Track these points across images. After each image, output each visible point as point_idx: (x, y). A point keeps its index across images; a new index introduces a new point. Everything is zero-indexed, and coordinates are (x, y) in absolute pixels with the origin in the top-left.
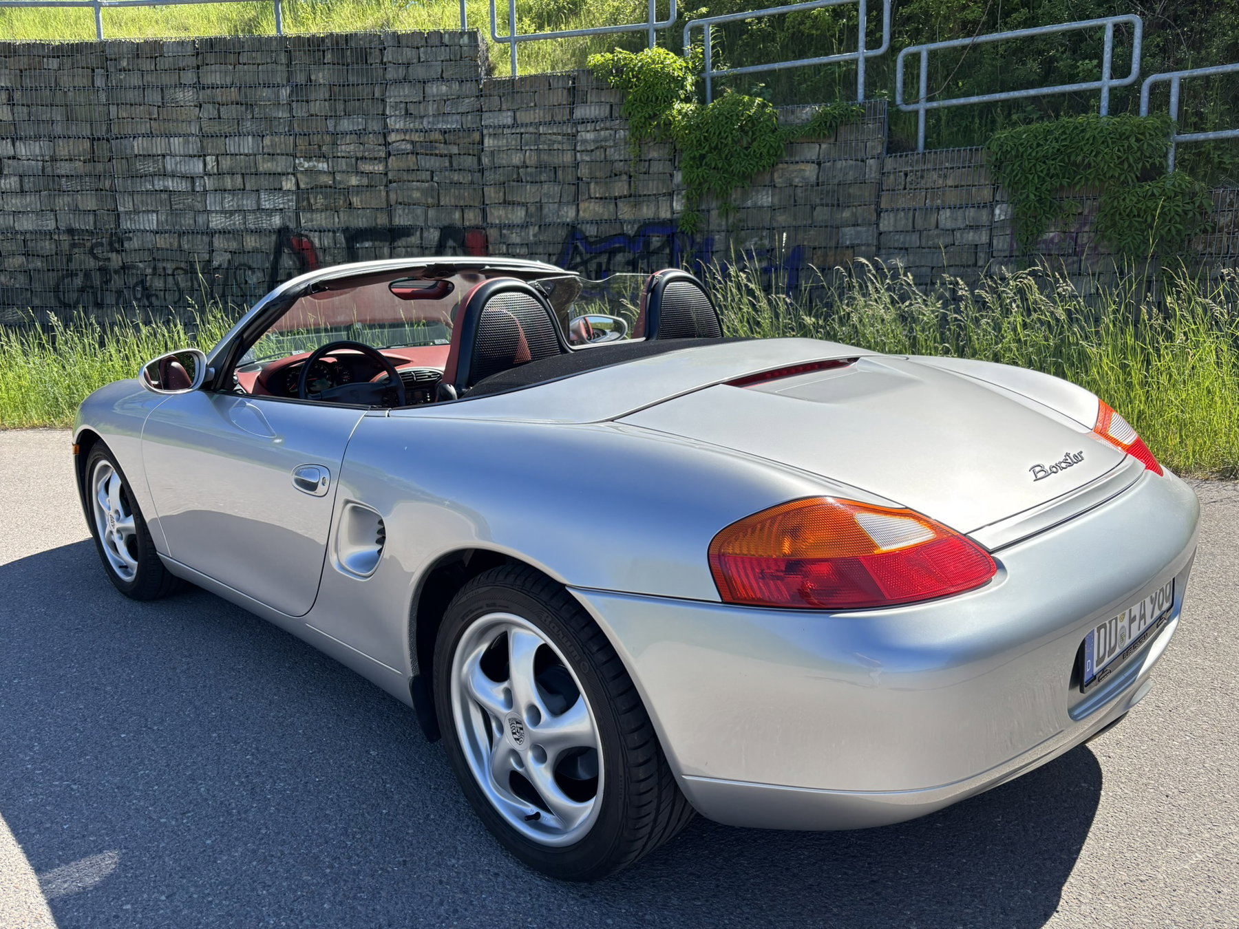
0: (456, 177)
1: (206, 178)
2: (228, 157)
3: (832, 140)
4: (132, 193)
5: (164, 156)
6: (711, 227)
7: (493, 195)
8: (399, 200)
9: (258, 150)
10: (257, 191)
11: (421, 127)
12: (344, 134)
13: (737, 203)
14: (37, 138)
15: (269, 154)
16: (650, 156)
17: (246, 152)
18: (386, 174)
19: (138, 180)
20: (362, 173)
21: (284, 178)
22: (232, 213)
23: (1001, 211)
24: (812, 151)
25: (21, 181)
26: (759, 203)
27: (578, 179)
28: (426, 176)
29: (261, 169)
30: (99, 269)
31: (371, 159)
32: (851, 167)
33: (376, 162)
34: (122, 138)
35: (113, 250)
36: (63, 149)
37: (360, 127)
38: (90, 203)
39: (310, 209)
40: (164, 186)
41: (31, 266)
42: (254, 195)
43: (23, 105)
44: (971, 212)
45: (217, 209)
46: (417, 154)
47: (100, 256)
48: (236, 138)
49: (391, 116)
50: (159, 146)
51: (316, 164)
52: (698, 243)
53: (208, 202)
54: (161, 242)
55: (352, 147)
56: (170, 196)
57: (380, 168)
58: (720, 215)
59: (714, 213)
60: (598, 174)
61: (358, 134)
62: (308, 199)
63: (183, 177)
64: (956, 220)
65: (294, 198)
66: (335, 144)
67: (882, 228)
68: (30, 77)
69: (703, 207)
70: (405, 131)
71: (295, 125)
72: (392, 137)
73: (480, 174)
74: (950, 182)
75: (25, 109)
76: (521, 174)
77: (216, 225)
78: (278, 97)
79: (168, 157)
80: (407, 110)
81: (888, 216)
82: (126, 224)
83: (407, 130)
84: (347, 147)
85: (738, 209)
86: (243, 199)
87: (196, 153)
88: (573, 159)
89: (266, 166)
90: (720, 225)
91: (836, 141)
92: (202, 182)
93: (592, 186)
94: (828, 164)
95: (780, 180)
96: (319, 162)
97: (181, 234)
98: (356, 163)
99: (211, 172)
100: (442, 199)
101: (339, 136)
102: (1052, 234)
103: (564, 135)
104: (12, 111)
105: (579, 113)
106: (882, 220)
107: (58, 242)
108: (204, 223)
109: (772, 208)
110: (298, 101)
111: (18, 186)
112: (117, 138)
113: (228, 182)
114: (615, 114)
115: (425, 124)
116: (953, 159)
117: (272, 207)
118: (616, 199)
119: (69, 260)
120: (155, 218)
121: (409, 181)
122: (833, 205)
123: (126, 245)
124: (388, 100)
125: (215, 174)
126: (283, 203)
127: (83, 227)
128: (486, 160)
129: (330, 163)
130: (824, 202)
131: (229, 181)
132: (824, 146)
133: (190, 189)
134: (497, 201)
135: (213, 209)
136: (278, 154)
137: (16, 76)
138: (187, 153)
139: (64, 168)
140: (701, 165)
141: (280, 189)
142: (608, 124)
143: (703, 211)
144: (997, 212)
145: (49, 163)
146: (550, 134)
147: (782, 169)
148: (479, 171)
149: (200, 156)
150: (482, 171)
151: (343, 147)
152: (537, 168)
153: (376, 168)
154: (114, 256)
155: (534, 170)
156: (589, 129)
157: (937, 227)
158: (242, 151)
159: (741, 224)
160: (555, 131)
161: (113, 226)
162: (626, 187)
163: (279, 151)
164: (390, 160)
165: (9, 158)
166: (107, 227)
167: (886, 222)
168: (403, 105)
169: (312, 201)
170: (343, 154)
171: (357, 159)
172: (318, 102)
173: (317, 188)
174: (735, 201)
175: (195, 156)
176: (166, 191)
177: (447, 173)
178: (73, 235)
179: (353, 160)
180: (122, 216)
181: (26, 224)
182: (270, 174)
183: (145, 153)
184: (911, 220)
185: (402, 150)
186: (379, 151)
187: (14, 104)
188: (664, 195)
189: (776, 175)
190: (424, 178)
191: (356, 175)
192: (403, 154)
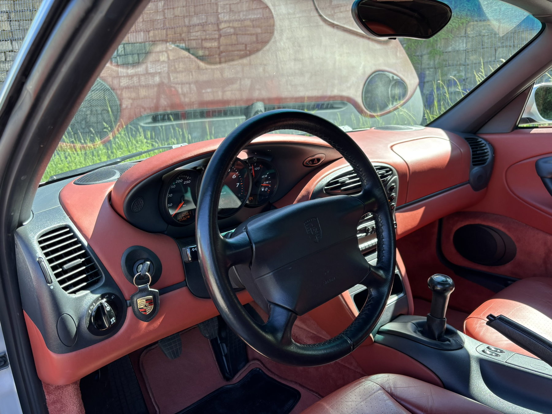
1: (118, 58)
2: (130, 44)
9: (146, 39)
10: (146, 62)
11: (239, 18)
12: (195, 26)
15: (152, 41)
17: (140, 41)
18: (219, 48)
20: (205, 48)
21: (161, 54)
22: (132, 76)
26: (457, 48)
28: (242, 47)
29: (148, 50)
31: (210, 39)
33: (213, 41)
37: (204, 21)
39: (176, 71)
43: (16, 21)
46: (237, 35)
48: (134, 34)
49: (222, 13)
53: (119, 71)
55: (199, 33)
57: (215, 44)
58: (429, 59)
59: (425, 57)
61: (202, 25)
62: (174, 65)
65: (167, 65)
66: (189, 32)
68: (19, 4)
69: (418, 54)
70: (229, 21)
71: (167, 23)
72: (222, 26)
77: (124, 84)
78: (157, 8)
80: (230, 9)
83: (231, 21)
84: (196, 34)
86: (138, 68)
89: (150, 48)
90: (429, 64)
92: (116, 60)
95: (472, 32)
96: (180, 43)
98: (202, 43)
99: (121, 54)
101: (192, 27)
104: (10, 24)
108: (117, 83)
109: (466, 51)
110: (168, 9)
113: (130, 59)
115: (242, 16)
117: (154, 71)
121: (232, 51)
122: (510, 46)
124: (219, 4)
125: (123, 55)
126: (161, 69)
129: (187, 43)
130: (504, 44)
135: (122, 75)
136: (157, 41)
137: (11, 4)
141: (159, 61)
147: (473, 25)
151: (194, 34)
153: (213, 45)
158: (138, 41)
163: (158, 39)
164: (221, 39)
165: (10, 51)
168: (228, 6)
169: (177, 66)
170: (194, 38)
171: (202, 40)
172: (179, 8)
173: (180, 59)
174: (440, 48)
177: (255, 45)
179: (200, 41)
185: (229, 33)
186: (215, 34)
187: (11, 21)
190: (241, 49)
191: (202, 50)
192: (229, 35)
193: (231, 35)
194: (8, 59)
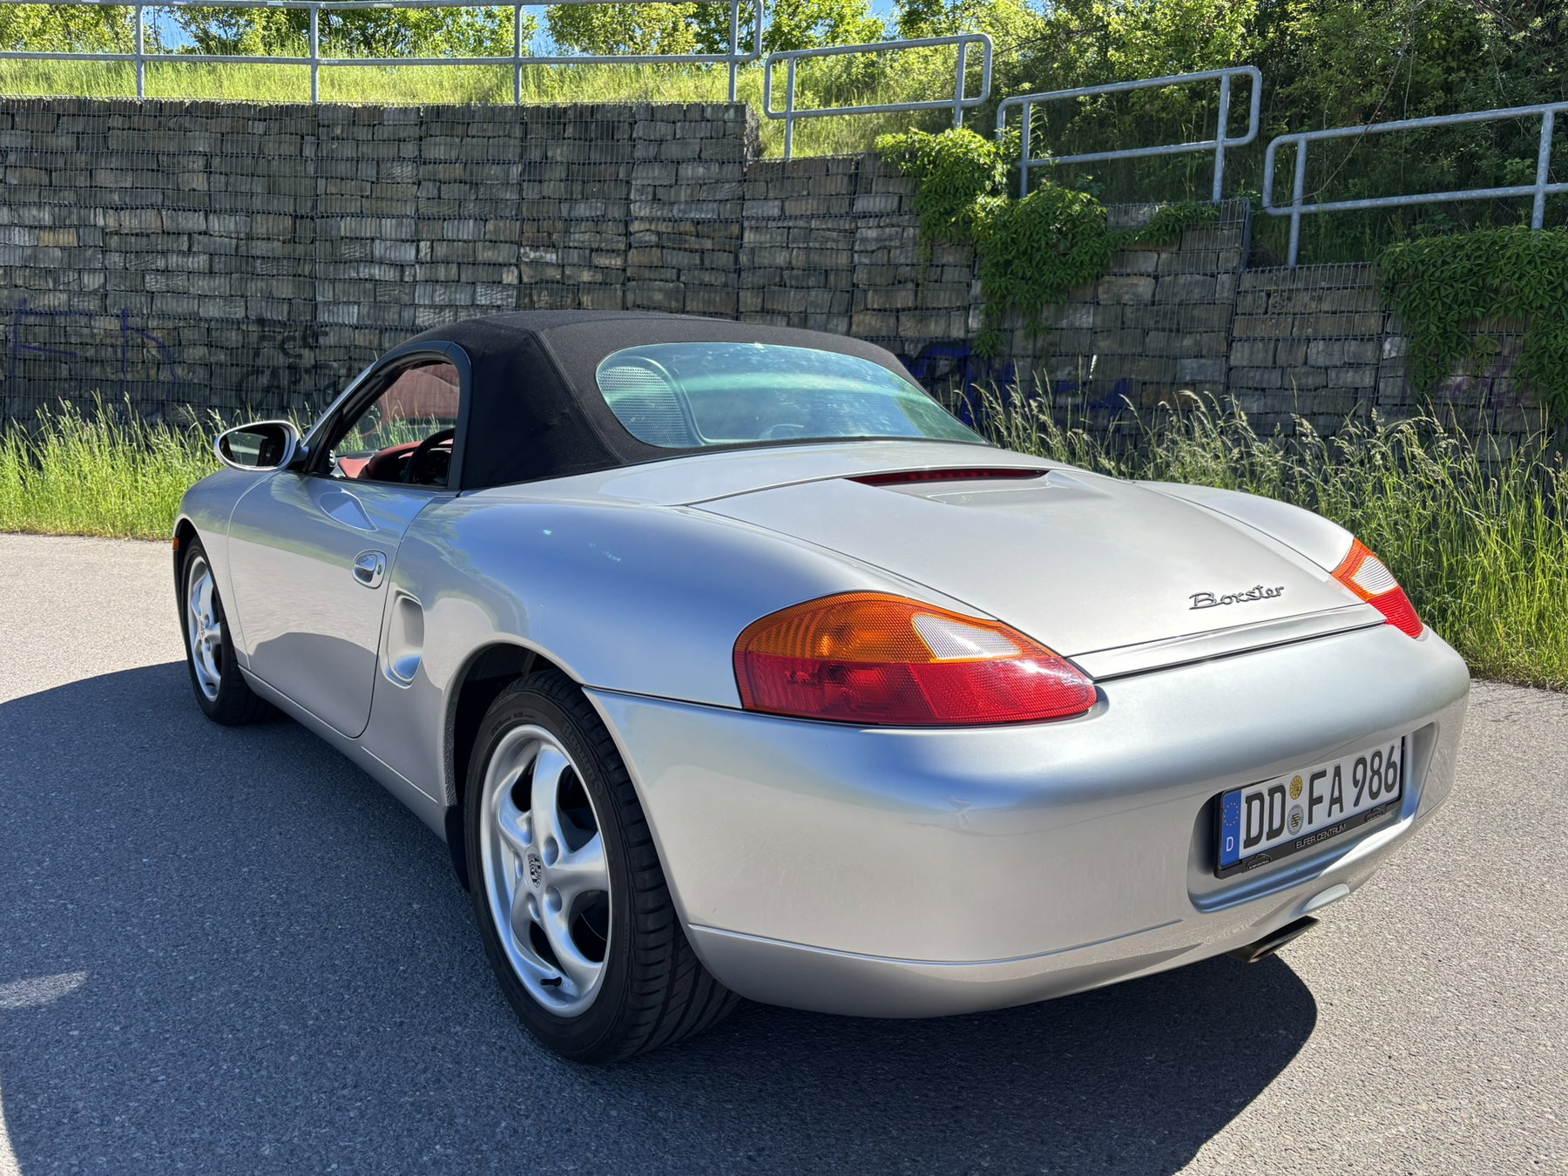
0: (707, 277)
1: (417, 266)
2: (445, 243)
3: (1175, 249)
4: (333, 281)
5: (373, 239)
6: (1015, 351)
7: (749, 301)
8: (638, 302)
9: (479, 235)
10: (473, 283)
11: (670, 215)
12: (580, 220)
13: (1049, 322)
14: (233, 212)
15: (491, 241)
16: (944, 261)
17: (465, 237)
18: (624, 270)
19: (342, 266)
20: (596, 267)
21: (505, 269)
22: (442, 308)
23: (1392, 346)
24: (1148, 262)
25: (211, 260)
26: (1077, 324)
27: (854, 285)
28: (672, 274)
29: (480, 258)
30: (289, 367)
31: (608, 251)
32: (1197, 282)
33: (614, 255)
34: (328, 217)
35: (306, 345)
36: (262, 226)
37: (599, 213)
38: (285, 289)
39: (532, 307)
40: (370, 275)
41: (212, 359)
42: (469, 289)
43: (221, 173)
44: (1353, 346)
45: (427, 302)
46: (663, 247)
47: (291, 352)
48: (456, 222)
49: (636, 201)
50: (368, 228)
51: (543, 254)
52: (996, 370)
53: (417, 295)
54: (360, 339)
55: (587, 236)
56: (375, 285)
57: (617, 262)
58: (1026, 337)
59: (1019, 334)
60: (878, 281)
61: (596, 221)
62: (531, 296)
63: (392, 264)
64: (1331, 355)
65: (515, 293)
66: (567, 232)
67: (1232, 363)
68: (232, 141)
69: (1006, 326)
70: (651, 220)
71: (524, 209)
72: (635, 226)
73: (736, 275)
74: (1326, 306)
75: (223, 177)
76: (785, 277)
77: (423, 322)
78: (508, 176)
79: (377, 241)
80: (655, 194)
81: (1243, 346)
82: (324, 317)
83: (653, 219)
84: (580, 237)
85: (1050, 330)
86: (456, 292)
87: (409, 237)
88: (849, 261)
89: (486, 255)
90: (1025, 349)
91: (1180, 249)
92: (413, 271)
93: (870, 294)
94: (1167, 279)
95: (1105, 296)
96: (546, 252)
97: (383, 330)
98: (591, 255)
99: (424, 260)
100: (688, 302)
101: (573, 223)
102: (1459, 379)
103: (840, 231)
104: (208, 179)
105: (861, 205)
106: (1233, 352)
107: (246, 333)
108: (409, 320)
109: (1093, 331)
110: (529, 181)
111: (207, 266)
112: (323, 217)
113: (442, 273)
114: (905, 208)
115: (675, 212)
116: (1331, 278)
117: (488, 302)
118: (898, 311)
119: (257, 355)
120: (356, 310)
121: (650, 280)
122: (1171, 331)
123: (321, 340)
124: (634, 183)
125: (427, 263)
126: (502, 299)
127: (275, 318)
128: (745, 258)
129: (560, 254)
130: (1160, 325)
131: (443, 270)
132: (1164, 256)
133: (398, 278)
134: (753, 309)
135: (422, 303)
136: (501, 242)
137: (216, 139)
138: (399, 237)
139: (260, 248)
140: (1006, 273)
141: (500, 282)
142: (895, 220)
143: (1005, 330)
144: (1387, 346)
145: (244, 242)
146: (823, 229)
147: (1109, 282)
148: (735, 272)
149: (413, 241)
150: (739, 272)
151: (577, 236)
152: (804, 270)
153: (613, 262)
154: (306, 352)
155: (800, 272)
156: (871, 225)
157: (1305, 363)
158: (460, 237)
159: (1052, 349)
160: (830, 226)
161: (308, 318)
162: (912, 297)
163: (502, 238)
164: (630, 254)
165: (200, 233)
166: (302, 318)
167: (1239, 355)
168: (650, 189)
169: (535, 298)
170: (576, 245)
171: (592, 250)
172: (552, 183)
173: (542, 283)
174: (1046, 320)
175: (407, 241)
176: (371, 280)
177: (696, 272)
178: (263, 326)
179: (587, 252)
180: (320, 307)
181: (212, 310)
182: (489, 264)
183: (353, 235)
184: (1271, 354)
185: (646, 242)
186: (619, 242)
187: (211, 172)
188: (958, 309)
189: (1100, 290)
190: (668, 276)
191: (589, 270)
192: (646, 247)
193: (652, 247)
194: (195, 249)
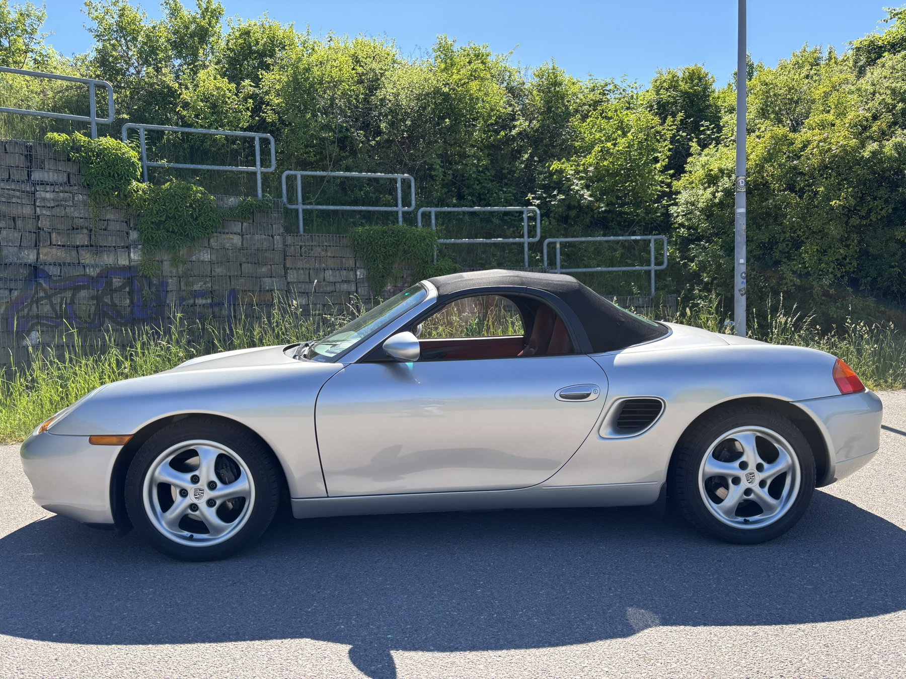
3: (251, 221)
6: (165, 274)
13: (185, 257)
23: (361, 273)
24: (237, 227)
26: (202, 259)
27: (39, 228)
32: (265, 239)
44: (344, 273)
52: (155, 284)
58: (172, 265)
59: (166, 264)
60: (59, 226)
64: (336, 276)
67: (289, 280)
74: (329, 254)
81: (293, 272)
85: (185, 262)
88: (34, 212)
90: (171, 272)
93: (54, 235)
94: (248, 236)
95: (216, 244)
102: (389, 287)
103: (23, 192)
105: (37, 176)
106: (288, 274)
109: (211, 263)
114: (73, 181)
118: (78, 247)
122: (255, 263)
130: (249, 260)
132: (245, 224)
142: (67, 188)
143: (157, 261)
144: (358, 273)
146: (8, 189)
147: (217, 237)
156: (48, 189)
157: (324, 280)
159: (189, 272)
162: (87, 239)
167: (292, 276)
184: (308, 276)
188: (123, 247)
189: (212, 240)
